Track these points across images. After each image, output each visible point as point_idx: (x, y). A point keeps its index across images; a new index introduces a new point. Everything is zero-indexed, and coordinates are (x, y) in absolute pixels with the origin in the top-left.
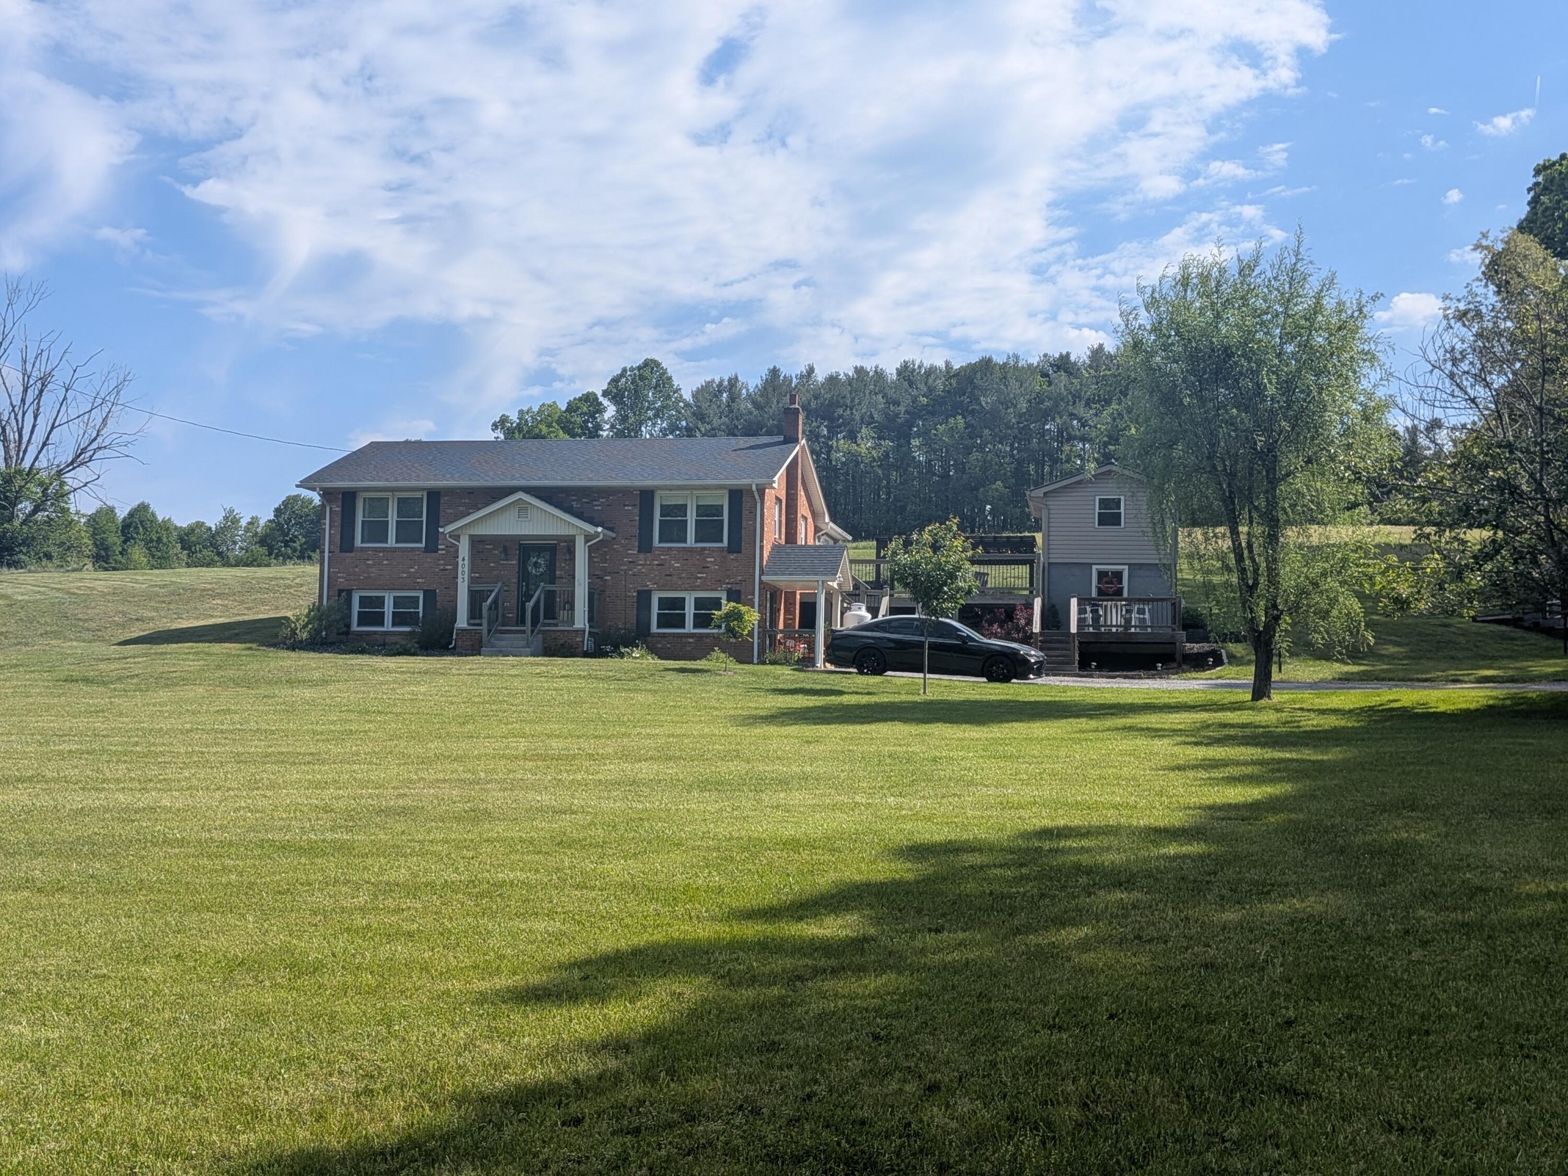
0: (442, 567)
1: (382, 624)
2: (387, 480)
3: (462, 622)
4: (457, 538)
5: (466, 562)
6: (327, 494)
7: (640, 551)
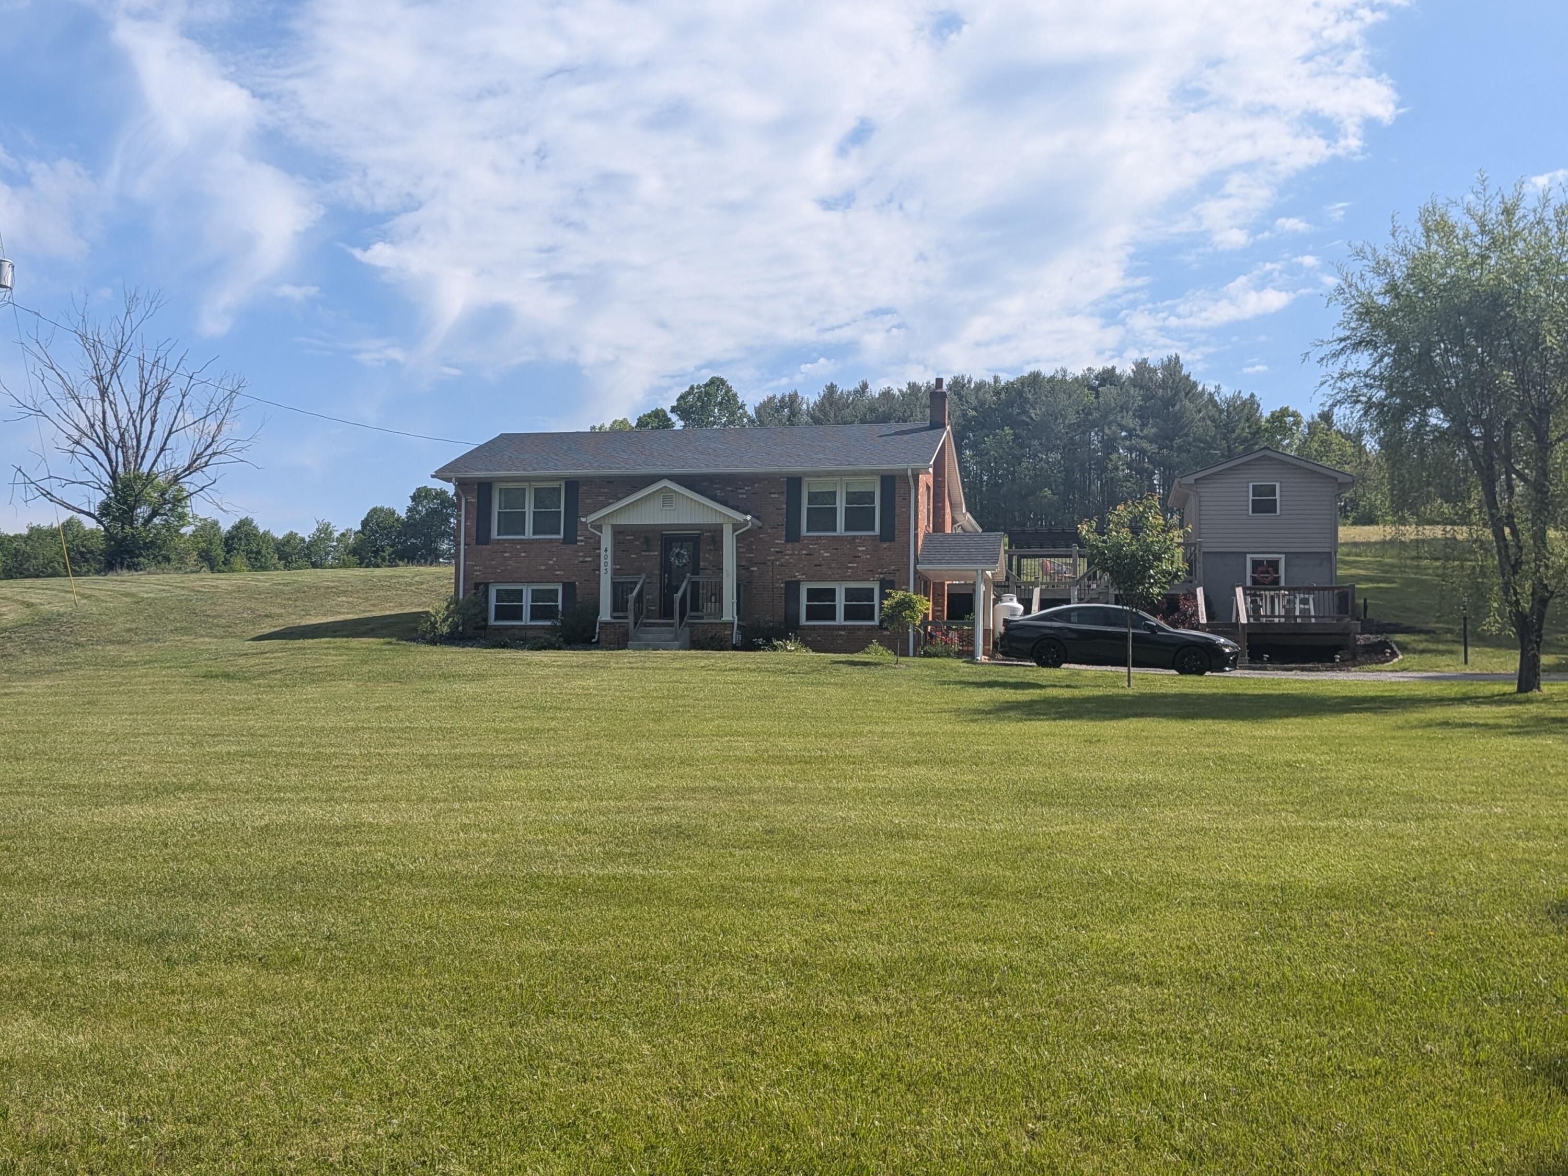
0: (581, 559)
1: (520, 618)
2: (524, 469)
3: (605, 614)
4: (599, 528)
5: (609, 553)
6: (462, 485)
7: (786, 541)
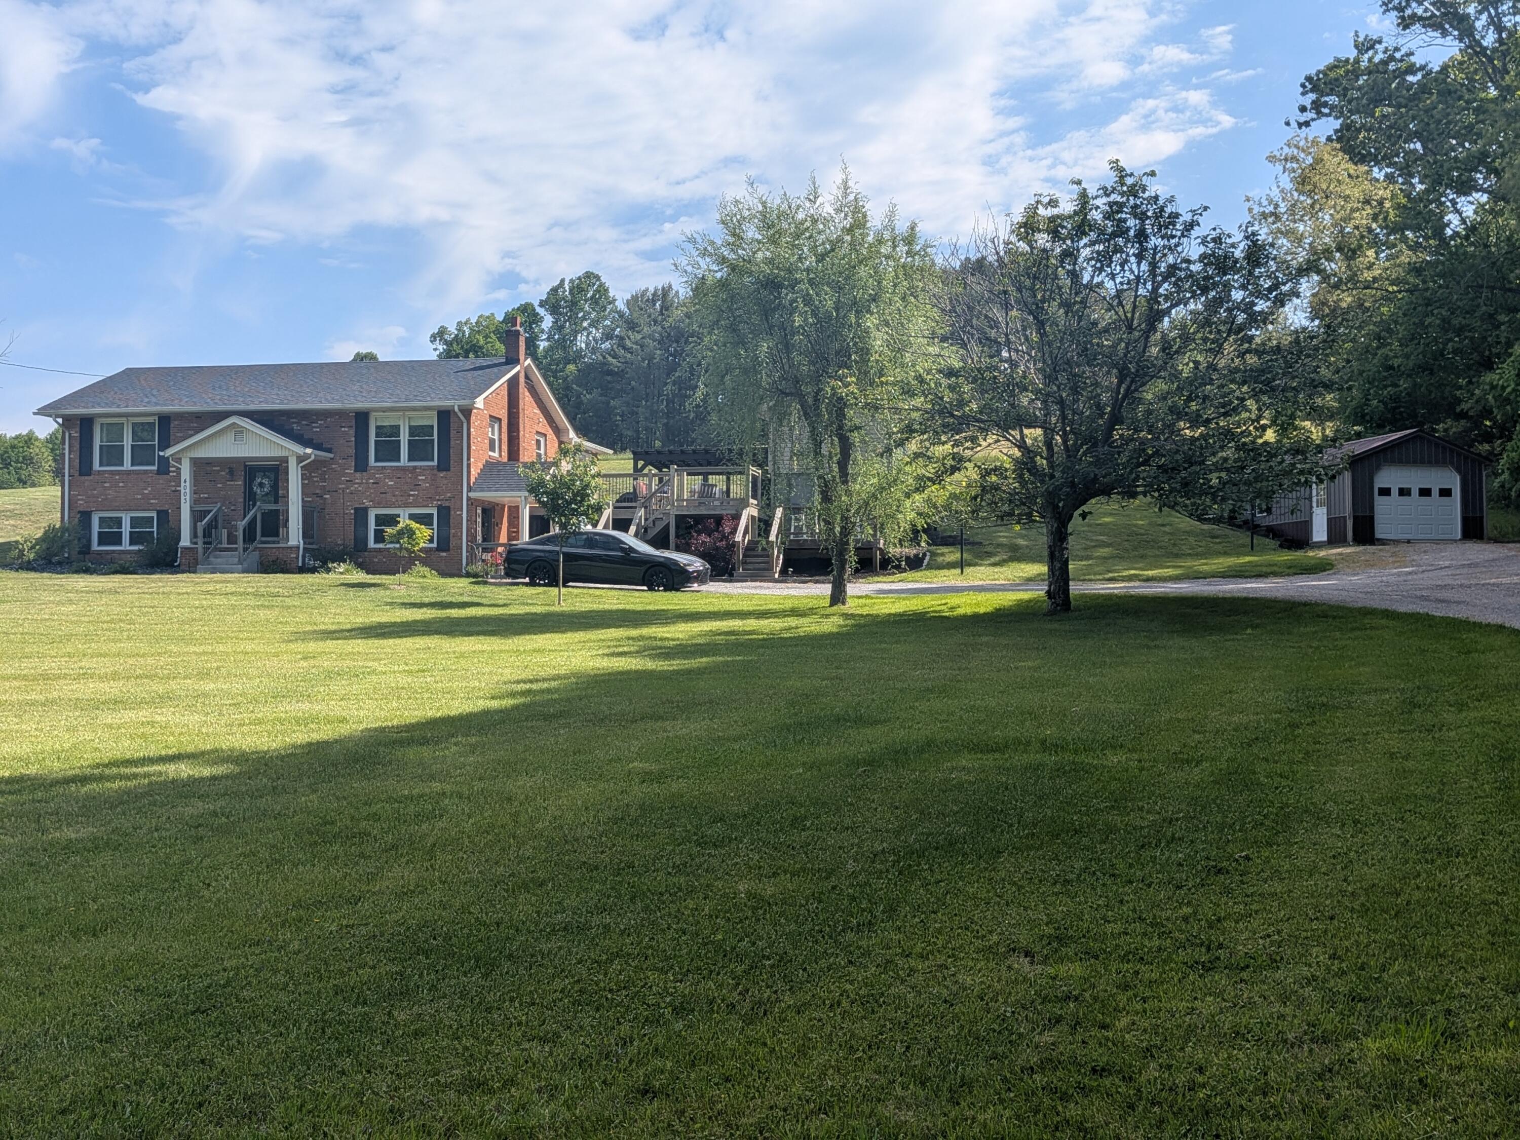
0: (173, 488)
1: (120, 543)
3: (185, 541)
4: (179, 461)
5: (188, 484)
6: (68, 422)
7: (356, 471)
